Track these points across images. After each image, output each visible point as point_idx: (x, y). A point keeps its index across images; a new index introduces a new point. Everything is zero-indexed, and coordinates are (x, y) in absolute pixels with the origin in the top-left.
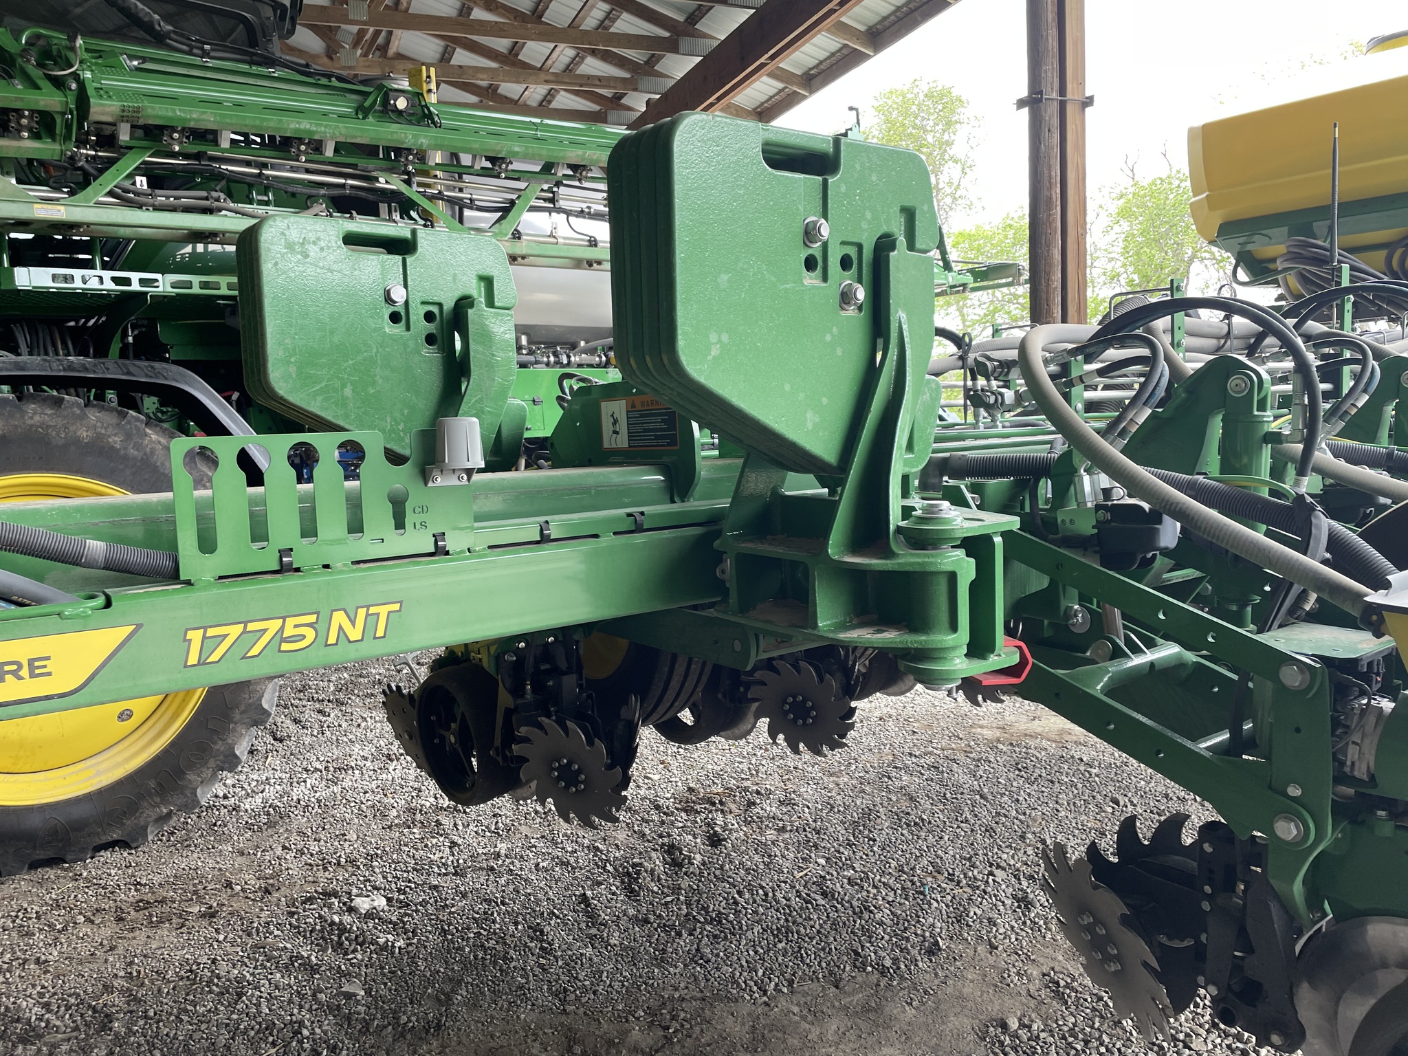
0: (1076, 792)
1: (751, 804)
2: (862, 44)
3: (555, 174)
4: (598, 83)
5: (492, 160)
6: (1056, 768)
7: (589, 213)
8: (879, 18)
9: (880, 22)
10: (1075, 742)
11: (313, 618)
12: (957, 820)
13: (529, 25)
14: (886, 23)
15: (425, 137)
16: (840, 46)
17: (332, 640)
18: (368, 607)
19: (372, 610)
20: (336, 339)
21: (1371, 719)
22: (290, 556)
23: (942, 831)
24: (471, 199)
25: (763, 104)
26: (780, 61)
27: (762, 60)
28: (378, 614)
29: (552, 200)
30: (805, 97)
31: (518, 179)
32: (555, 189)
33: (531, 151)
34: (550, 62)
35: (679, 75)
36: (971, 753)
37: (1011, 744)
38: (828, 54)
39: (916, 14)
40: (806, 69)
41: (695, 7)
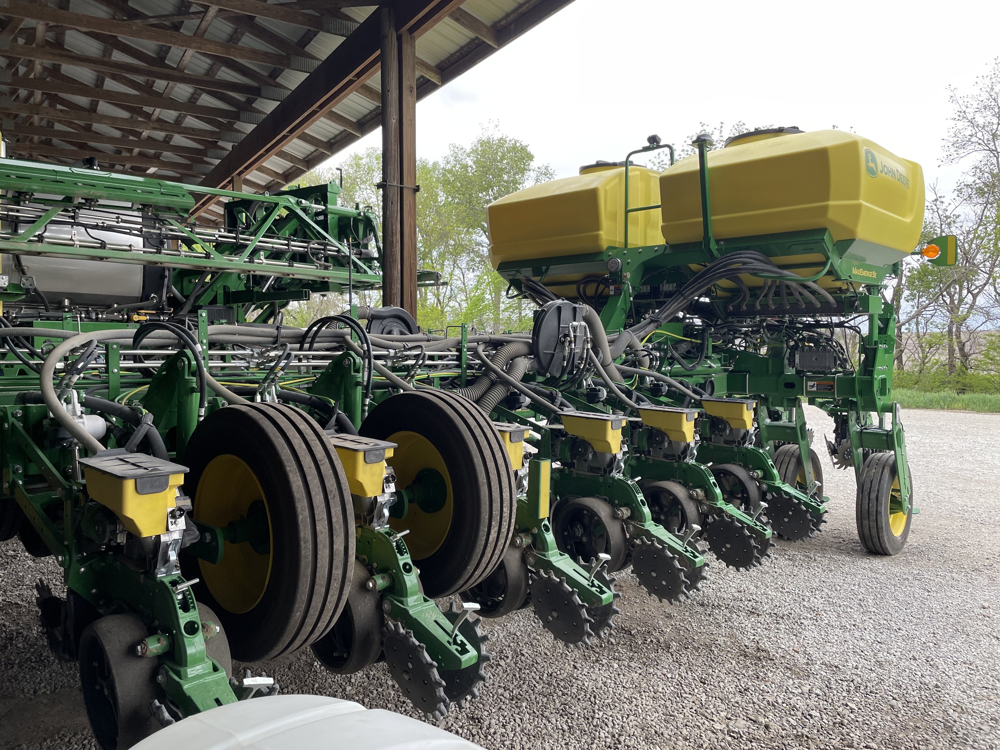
3: (73, 202)
4: (192, 132)
5: (19, 193)
7: (103, 226)
29: (73, 217)
32: (76, 211)
33: (46, 189)
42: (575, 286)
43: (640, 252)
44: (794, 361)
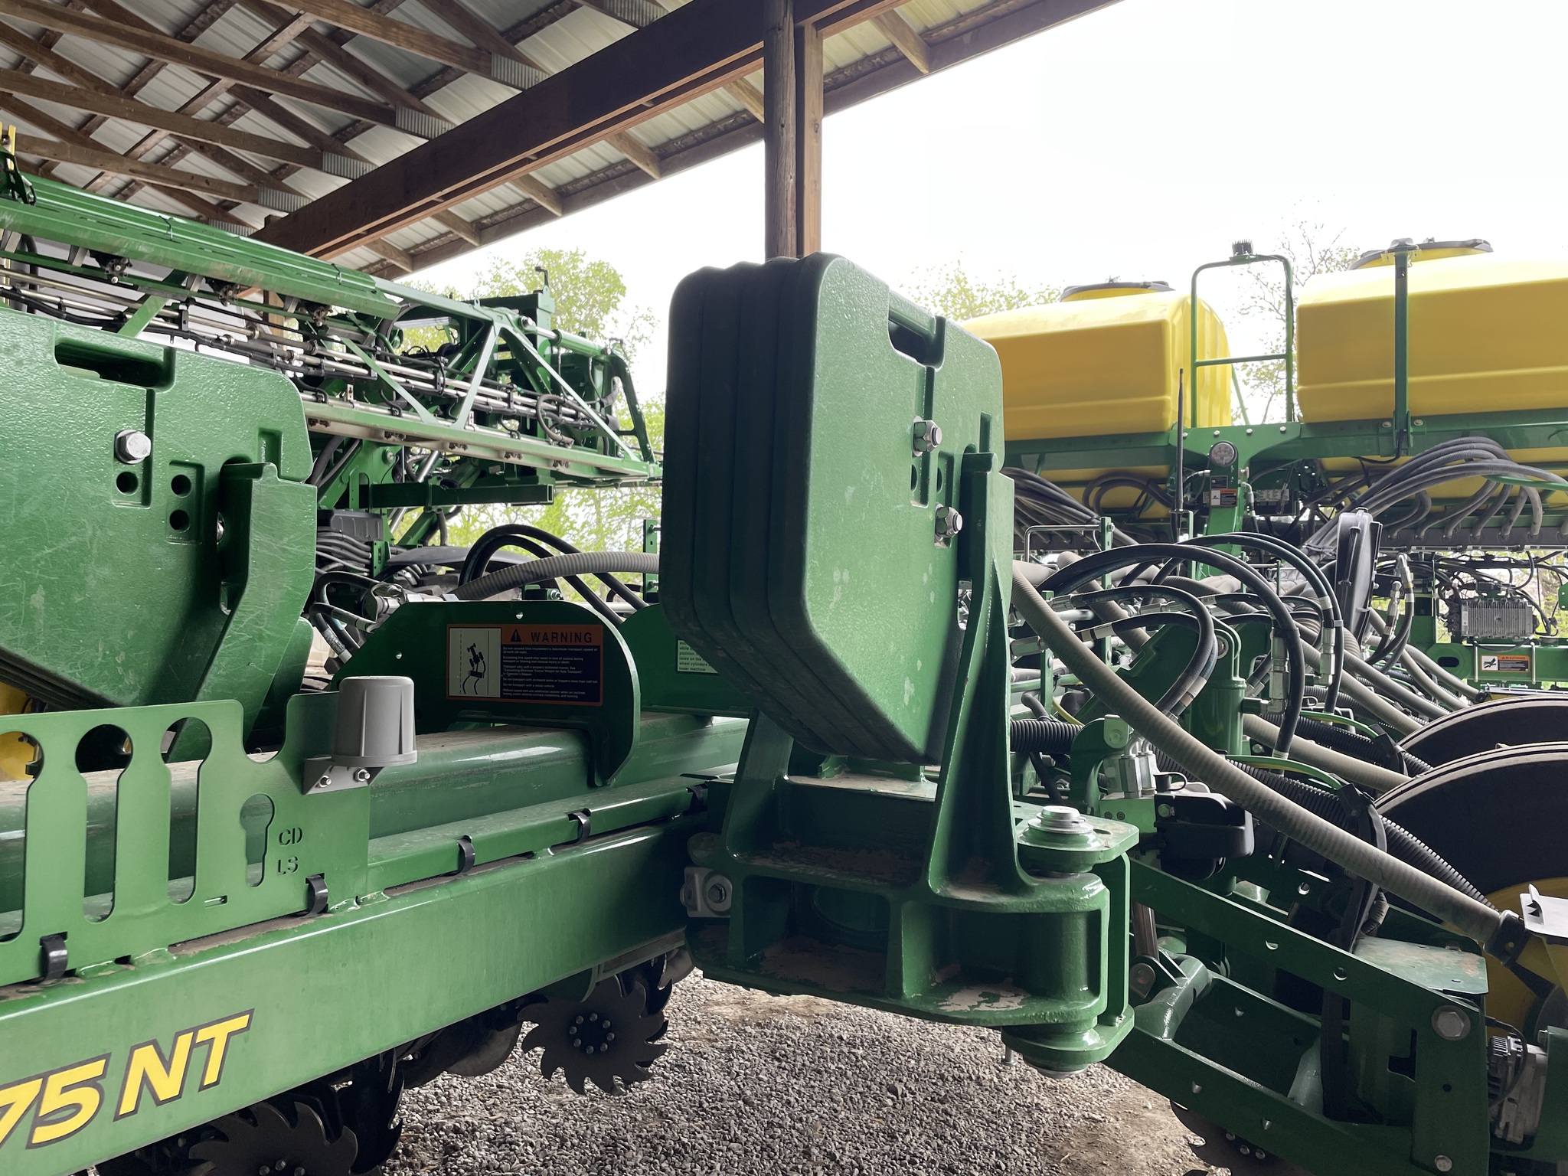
0: (848, 1082)
1: (450, 1149)
2: (549, 202)
3: (187, 288)
4: (206, 185)
5: (103, 258)
6: (818, 1053)
7: (228, 343)
8: (570, 179)
9: (570, 183)
10: (827, 1015)
11: (95, 1069)
12: (725, 1139)
13: (122, 100)
14: (579, 186)
15: (10, 213)
16: (521, 199)
17: (128, 1106)
18: (195, 1031)
19: (203, 1035)
20: (26, 511)
21: (1529, 1070)
22: (62, 947)
23: (710, 1158)
24: (59, 305)
25: (417, 246)
26: (450, 205)
27: (434, 197)
28: (210, 1042)
29: (177, 321)
30: (472, 247)
31: (134, 288)
32: (182, 307)
33: (162, 254)
34: (141, 149)
35: (315, 194)
36: (716, 1041)
37: (759, 1025)
38: (505, 206)
39: (614, 182)
40: (478, 217)
41: (348, 121)
42: (1081, 490)
43: (1249, 434)
44: (1460, 623)
